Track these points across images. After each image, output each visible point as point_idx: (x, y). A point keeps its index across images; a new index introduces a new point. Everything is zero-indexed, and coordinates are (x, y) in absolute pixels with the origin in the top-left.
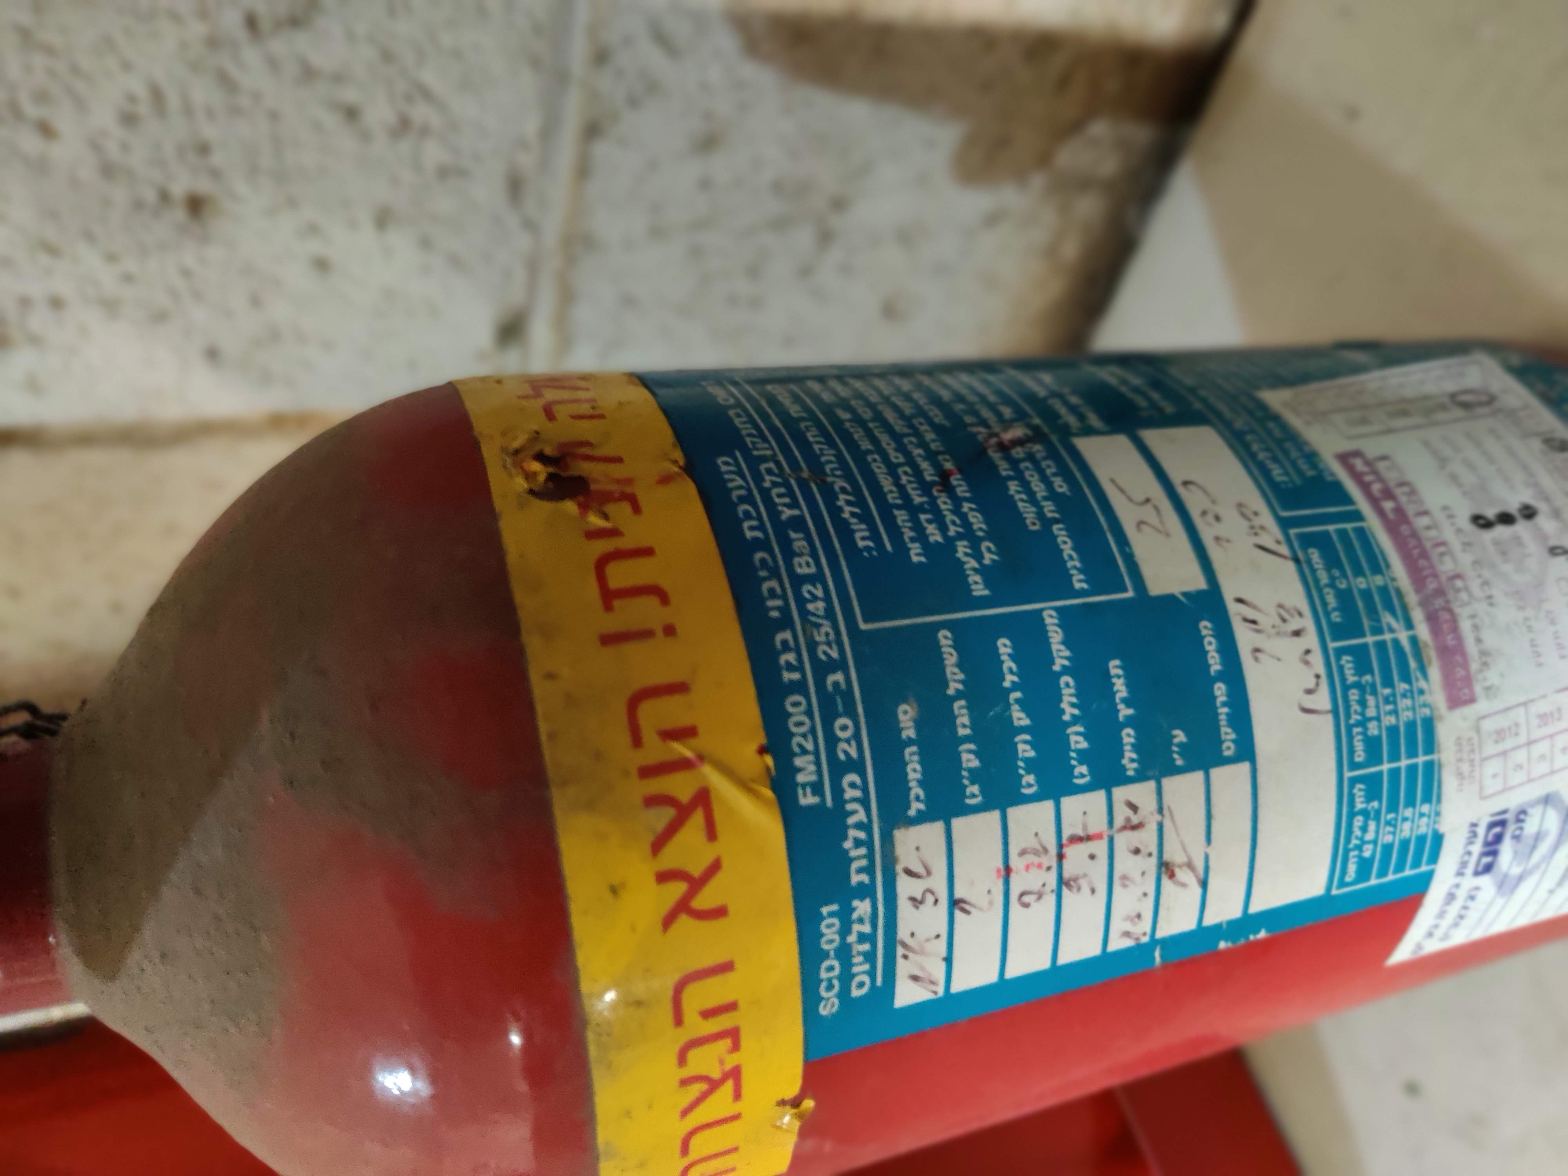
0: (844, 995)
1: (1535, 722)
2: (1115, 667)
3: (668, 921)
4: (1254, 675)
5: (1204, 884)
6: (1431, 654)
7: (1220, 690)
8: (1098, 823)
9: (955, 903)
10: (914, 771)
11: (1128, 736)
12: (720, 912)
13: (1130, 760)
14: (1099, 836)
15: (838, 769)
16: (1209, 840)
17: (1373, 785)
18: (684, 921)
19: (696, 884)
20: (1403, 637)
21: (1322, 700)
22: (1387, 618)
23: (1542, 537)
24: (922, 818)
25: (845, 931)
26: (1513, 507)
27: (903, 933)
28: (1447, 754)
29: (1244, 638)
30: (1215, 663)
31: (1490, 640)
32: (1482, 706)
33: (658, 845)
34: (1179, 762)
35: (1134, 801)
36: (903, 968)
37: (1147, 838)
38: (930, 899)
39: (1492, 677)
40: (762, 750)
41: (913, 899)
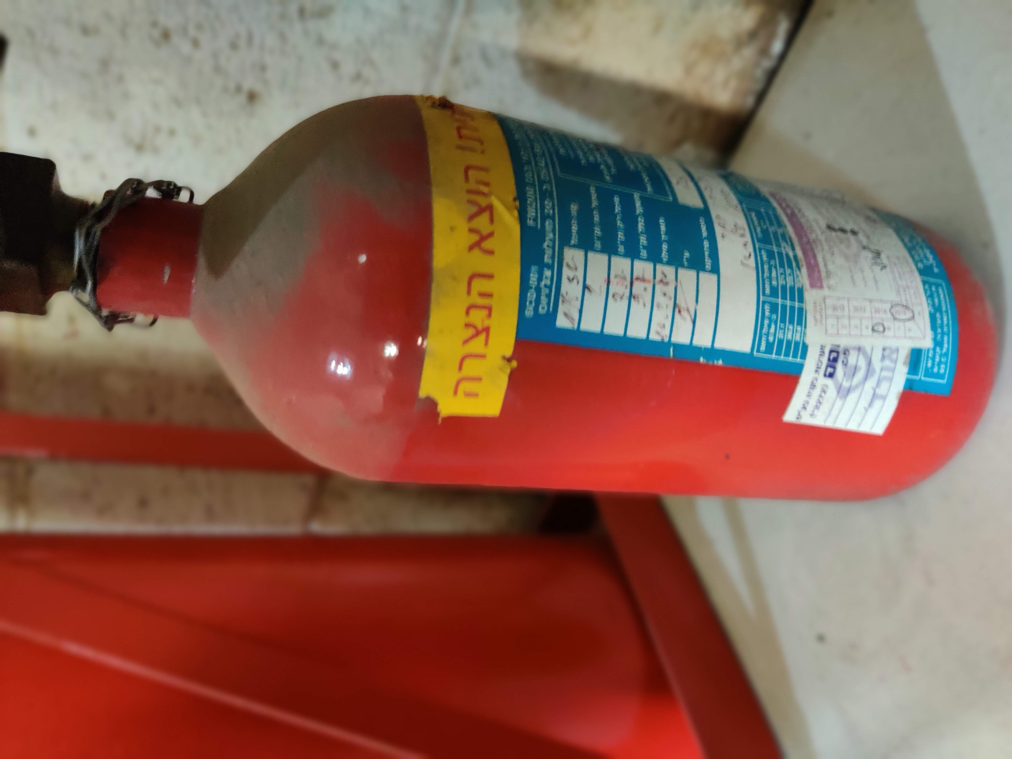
0: (536, 309)
1: (852, 309)
2: (662, 221)
3: (471, 248)
4: (721, 244)
5: (694, 322)
6: (803, 263)
7: (706, 244)
8: (649, 275)
9: (586, 287)
10: (575, 228)
11: (665, 247)
12: (491, 252)
13: (664, 255)
14: (649, 281)
15: (544, 218)
16: (697, 301)
17: (774, 308)
18: (476, 251)
19: (484, 238)
20: (791, 254)
21: (752, 262)
22: (783, 244)
23: (860, 242)
24: (575, 246)
25: (540, 279)
26: (848, 227)
27: (563, 290)
28: (809, 306)
29: (718, 231)
30: (705, 234)
31: (831, 267)
32: (825, 291)
33: (471, 218)
34: (686, 263)
35: (666, 272)
36: (562, 308)
37: (670, 290)
38: (575, 281)
39: (832, 282)
40: (515, 200)
41: (569, 279)
